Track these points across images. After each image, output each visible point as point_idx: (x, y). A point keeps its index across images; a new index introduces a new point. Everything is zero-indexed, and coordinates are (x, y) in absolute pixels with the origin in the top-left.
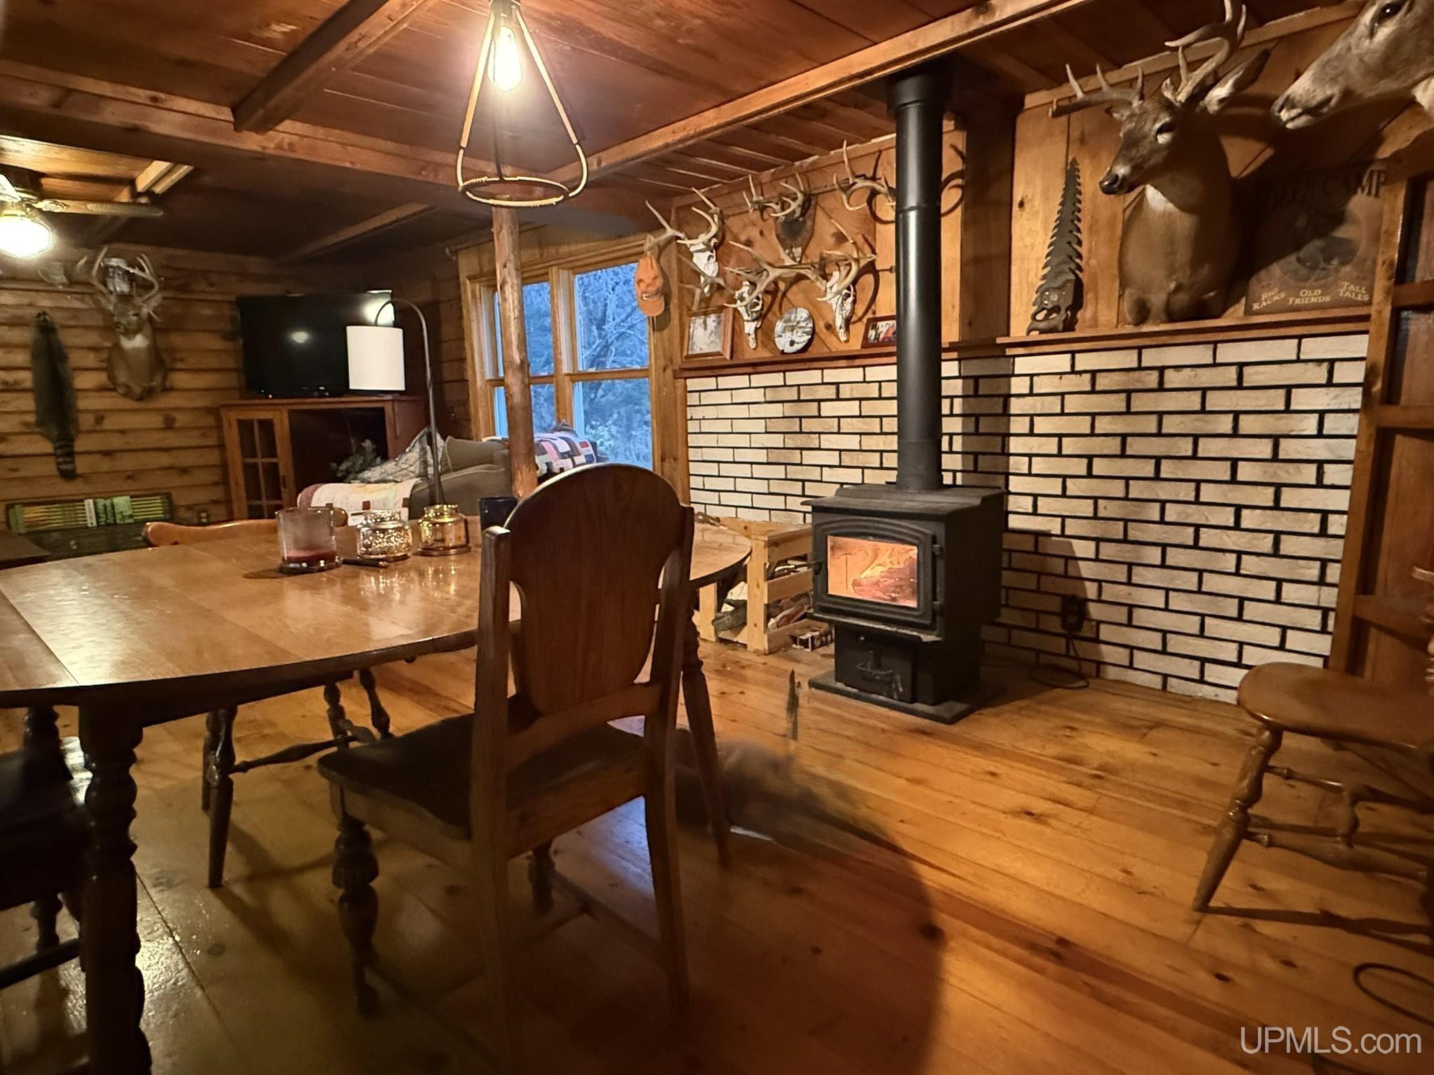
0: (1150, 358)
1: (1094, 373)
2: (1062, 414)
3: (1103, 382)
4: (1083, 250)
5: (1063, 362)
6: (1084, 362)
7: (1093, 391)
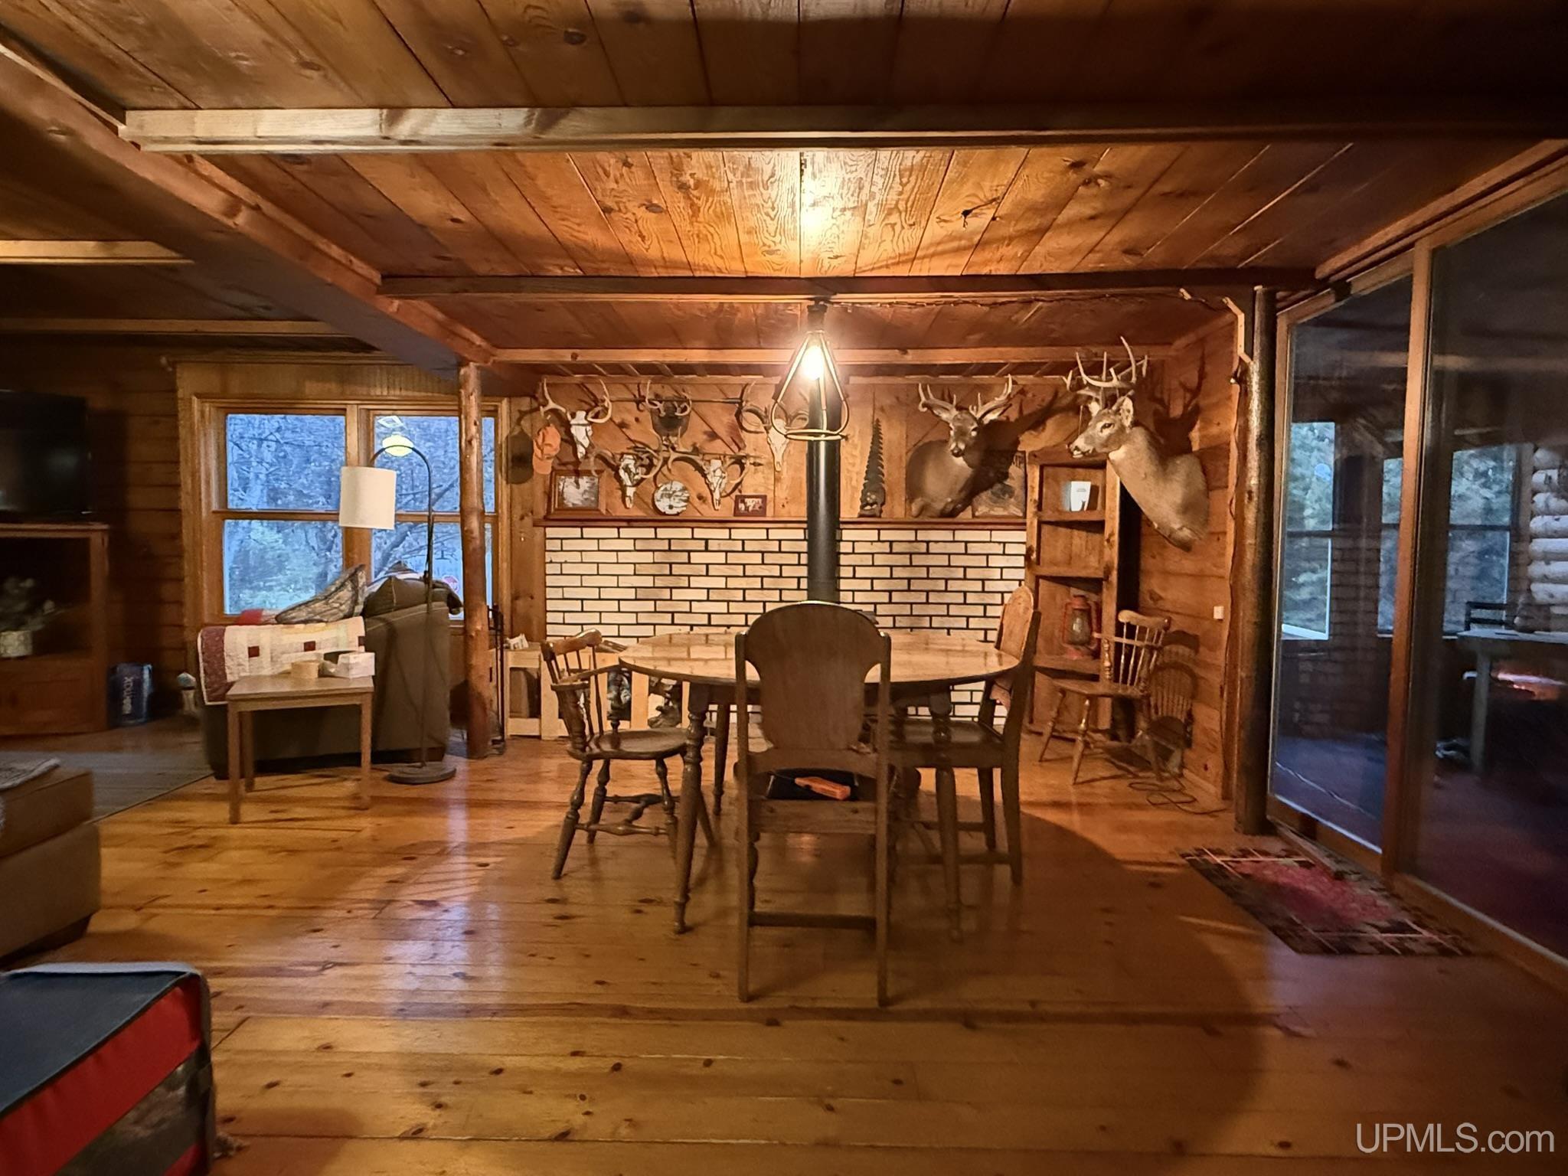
0: (923, 535)
1: (891, 542)
2: (873, 565)
3: (896, 548)
4: (884, 471)
5: (873, 535)
6: (886, 535)
7: (891, 553)
